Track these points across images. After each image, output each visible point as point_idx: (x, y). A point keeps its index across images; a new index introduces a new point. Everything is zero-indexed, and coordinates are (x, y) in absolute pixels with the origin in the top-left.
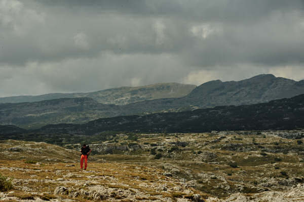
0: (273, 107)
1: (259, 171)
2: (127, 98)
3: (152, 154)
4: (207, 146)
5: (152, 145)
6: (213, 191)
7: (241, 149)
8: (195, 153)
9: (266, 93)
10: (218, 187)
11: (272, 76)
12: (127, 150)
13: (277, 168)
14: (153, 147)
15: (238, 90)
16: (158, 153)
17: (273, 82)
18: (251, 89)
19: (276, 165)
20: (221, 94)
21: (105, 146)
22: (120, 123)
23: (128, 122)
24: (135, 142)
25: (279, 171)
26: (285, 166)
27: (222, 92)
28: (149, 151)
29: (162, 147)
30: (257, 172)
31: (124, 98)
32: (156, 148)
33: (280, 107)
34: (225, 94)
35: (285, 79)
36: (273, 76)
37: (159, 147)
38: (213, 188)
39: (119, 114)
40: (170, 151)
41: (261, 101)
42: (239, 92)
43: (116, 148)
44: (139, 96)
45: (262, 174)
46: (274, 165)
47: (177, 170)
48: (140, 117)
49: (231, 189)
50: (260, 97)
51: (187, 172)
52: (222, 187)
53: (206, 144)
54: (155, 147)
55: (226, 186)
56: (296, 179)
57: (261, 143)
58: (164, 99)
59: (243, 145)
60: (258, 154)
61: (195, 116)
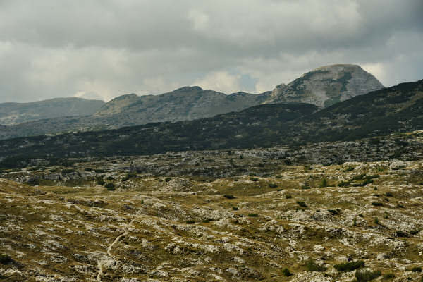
0: (221, 123)
1: (266, 202)
2: (14, 118)
3: (99, 184)
4: (172, 171)
5: (97, 172)
6: (259, 236)
7: (218, 174)
8: (161, 181)
9: (194, 109)
10: (265, 228)
11: (198, 88)
12: (60, 179)
13: (289, 197)
14: (100, 175)
15: (160, 106)
16: (107, 182)
17: (201, 96)
18: (176, 104)
19: (285, 193)
20: (140, 111)
21: (26, 174)
22: (22, 147)
23: (33, 144)
24: (70, 168)
25: (293, 201)
26: (298, 194)
27: (141, 108)
28: (93, 180)
29: (113, 173)
30: (264, 204)
31: (10, 117)
32: (104, 176)
33: (231, 122)
34: (144, 110)
35: (215, 92)
36: (200, 89)
37: (108, 175)
38: (258, 232)
39: (9, 137)
40: (124, 180)
41: (189, 118)
42: (161, 108)
43: (43, 177)
44: (30, 114)
45: (273, 206)
46: (282, 192)
47: (162, 205)
48: (48, 139)
49: (285, 231)
50: (186, 113)
51: (178, 208)
52: (272, 228)
53: (170, 169)
54: (103, 174)
55: (277, 228)
56: (330, 211)
57: (242, 165)
58: (67, 117)
59: (220, 169)
60: (246, 179)
61: (124, 136)
